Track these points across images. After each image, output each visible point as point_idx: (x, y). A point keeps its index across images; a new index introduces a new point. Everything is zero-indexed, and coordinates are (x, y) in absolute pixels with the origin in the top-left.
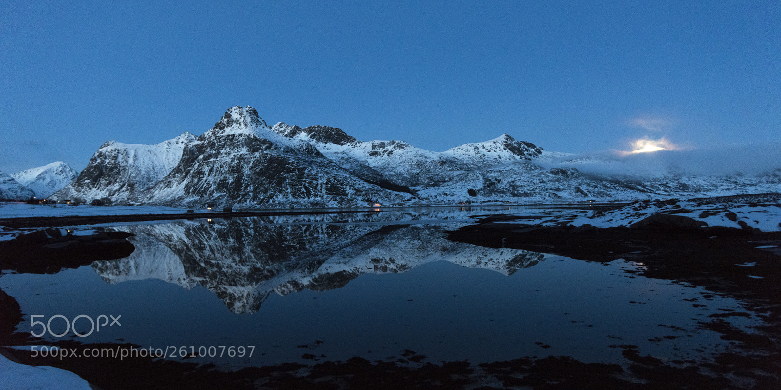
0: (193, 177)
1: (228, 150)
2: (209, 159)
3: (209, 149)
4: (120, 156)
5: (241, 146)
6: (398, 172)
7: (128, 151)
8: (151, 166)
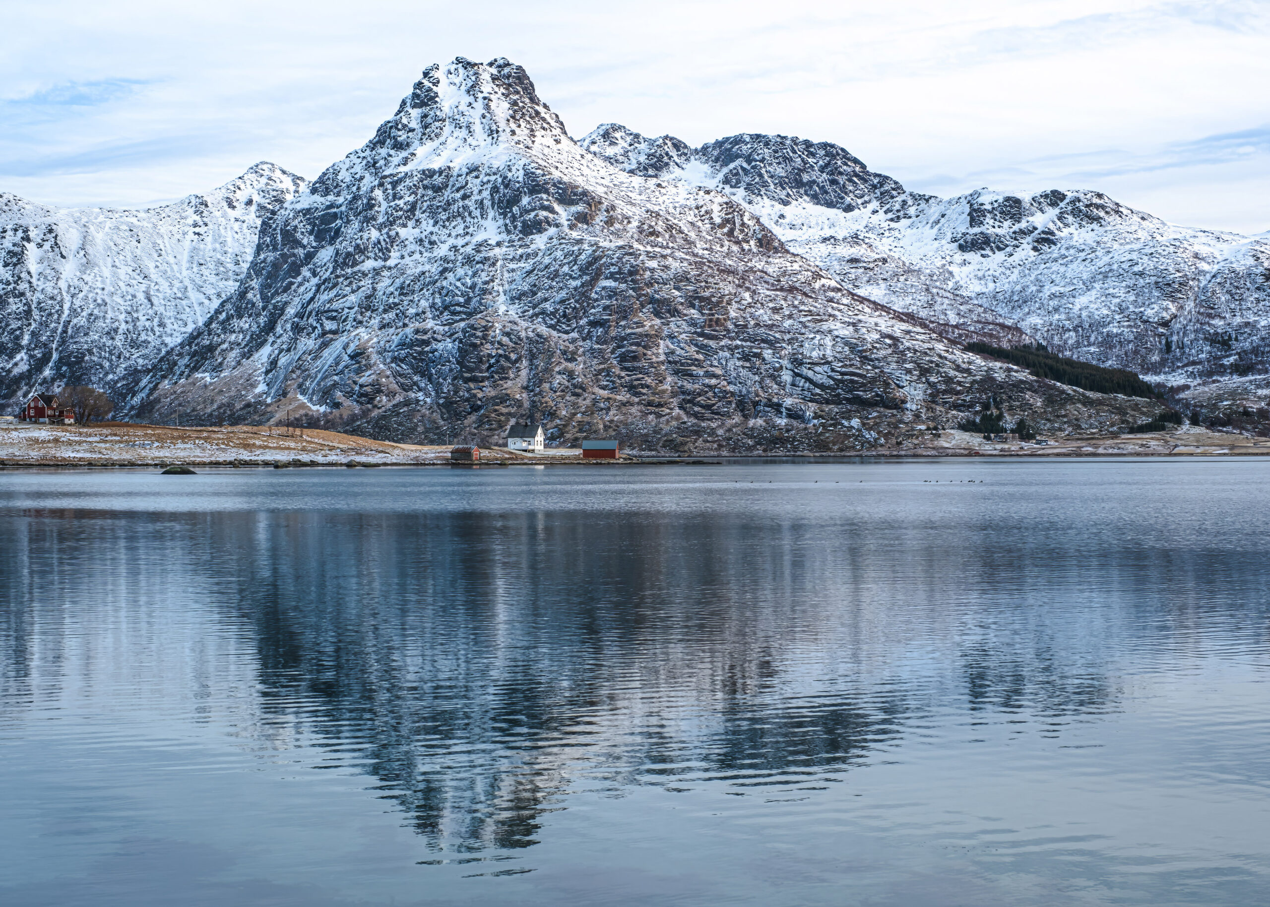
0: (297, 329)
1: (428, 226)
2: (355, 264)
3: (356, 225)
4: (32, 253)
5: (477, 213)
6: (1084, 314)
7: (60, 233)
8: (143, 288)
